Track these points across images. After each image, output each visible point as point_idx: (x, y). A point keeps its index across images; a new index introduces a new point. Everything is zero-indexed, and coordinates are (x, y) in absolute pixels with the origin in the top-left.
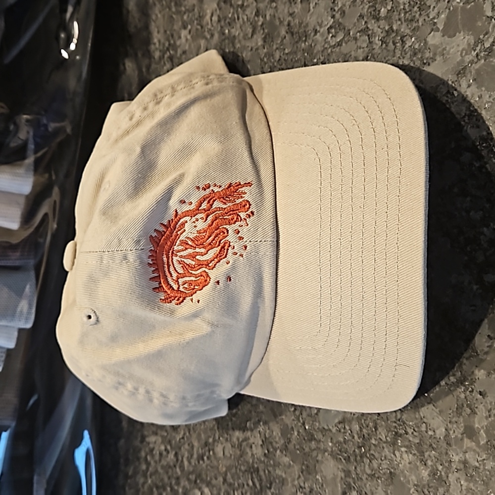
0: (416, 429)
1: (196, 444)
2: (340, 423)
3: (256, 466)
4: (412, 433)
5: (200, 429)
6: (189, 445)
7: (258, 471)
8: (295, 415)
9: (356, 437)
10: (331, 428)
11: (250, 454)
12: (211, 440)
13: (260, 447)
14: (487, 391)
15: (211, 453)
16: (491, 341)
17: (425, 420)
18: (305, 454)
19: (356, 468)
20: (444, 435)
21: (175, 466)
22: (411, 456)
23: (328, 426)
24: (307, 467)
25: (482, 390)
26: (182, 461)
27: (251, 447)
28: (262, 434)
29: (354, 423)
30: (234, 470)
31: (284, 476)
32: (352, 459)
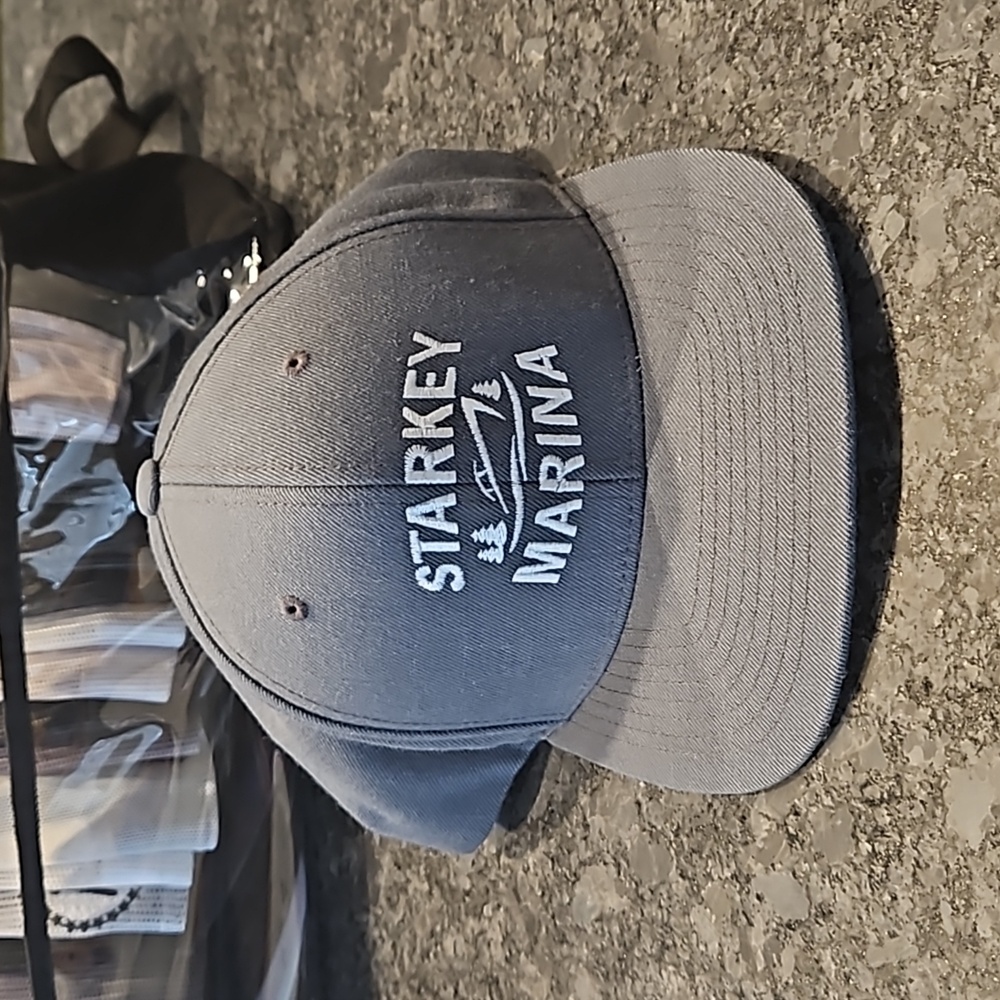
0: (686, 940)
1: (419, 932)
2: (597, 920)
3: (495, 974)
4: (681, 946)
5: (425, 909)
6: (410, 932)
7: (498, 982)
8: (543, 902)
9: (616, 943)
10: (586, 926)
11: (488, 955)
12: (438, 928)
13: (499, 946)
14: (764, 894)
15: (439, 948)
16: (769, 823)
17: (695, 928)
18: (555, 962)
19: (616, 990)
20: (717, 952)
21: (393, 963)
22: (680, 978)
23: (582, 923)
24: (558, 982)
25: (759, 893)
26: (402, 957)
27: (489, 945)
28: (503, 925)
29: (613, 921)
30: (467, 978)
31: (529, 992)
32: (611, 976)
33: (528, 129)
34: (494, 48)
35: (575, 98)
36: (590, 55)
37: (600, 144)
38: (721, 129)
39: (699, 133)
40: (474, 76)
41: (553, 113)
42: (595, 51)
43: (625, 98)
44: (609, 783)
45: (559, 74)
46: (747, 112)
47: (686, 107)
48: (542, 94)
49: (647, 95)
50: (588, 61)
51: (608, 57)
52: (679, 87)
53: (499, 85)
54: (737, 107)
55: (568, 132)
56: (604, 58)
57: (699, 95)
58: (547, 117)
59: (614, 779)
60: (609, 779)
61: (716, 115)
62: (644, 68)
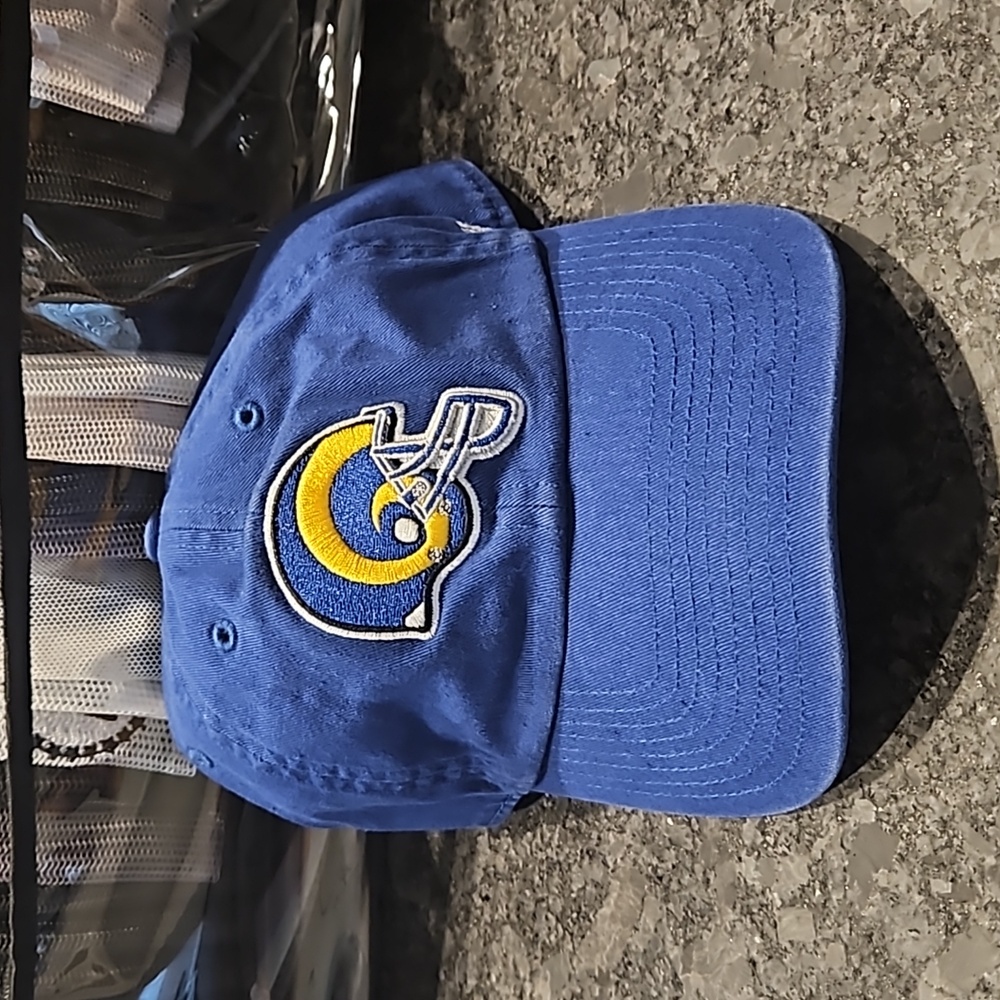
33: (594, 163)
34: (548, 71)
35: (659, 129)
36: (680, 78)
37: (694, 182)
38: (867, 163)
39: (835, 167)
40: (520, 104)
41: (629, 145)
42: (687, 73)
43: (729, 127)
44: (710, 934)
45: (636, 101)
46: (905, 142)
47: (817, 138)
48: (613, 124)
49: (760, 124)
50: (676, 84)
51: (705, 80)
52: (807, 116)
53: (554, 114)
54: (890, 136)
55: (649, 167)
56: (700, 81)
57: (834, 124)
58: (619, 150)
59: (716, 930)
60: (710, 930)
61: (860, 146)
62: (756, 93)
